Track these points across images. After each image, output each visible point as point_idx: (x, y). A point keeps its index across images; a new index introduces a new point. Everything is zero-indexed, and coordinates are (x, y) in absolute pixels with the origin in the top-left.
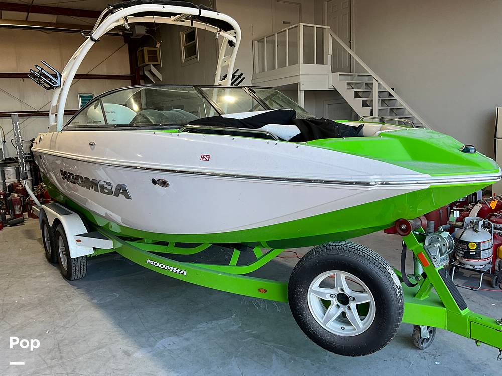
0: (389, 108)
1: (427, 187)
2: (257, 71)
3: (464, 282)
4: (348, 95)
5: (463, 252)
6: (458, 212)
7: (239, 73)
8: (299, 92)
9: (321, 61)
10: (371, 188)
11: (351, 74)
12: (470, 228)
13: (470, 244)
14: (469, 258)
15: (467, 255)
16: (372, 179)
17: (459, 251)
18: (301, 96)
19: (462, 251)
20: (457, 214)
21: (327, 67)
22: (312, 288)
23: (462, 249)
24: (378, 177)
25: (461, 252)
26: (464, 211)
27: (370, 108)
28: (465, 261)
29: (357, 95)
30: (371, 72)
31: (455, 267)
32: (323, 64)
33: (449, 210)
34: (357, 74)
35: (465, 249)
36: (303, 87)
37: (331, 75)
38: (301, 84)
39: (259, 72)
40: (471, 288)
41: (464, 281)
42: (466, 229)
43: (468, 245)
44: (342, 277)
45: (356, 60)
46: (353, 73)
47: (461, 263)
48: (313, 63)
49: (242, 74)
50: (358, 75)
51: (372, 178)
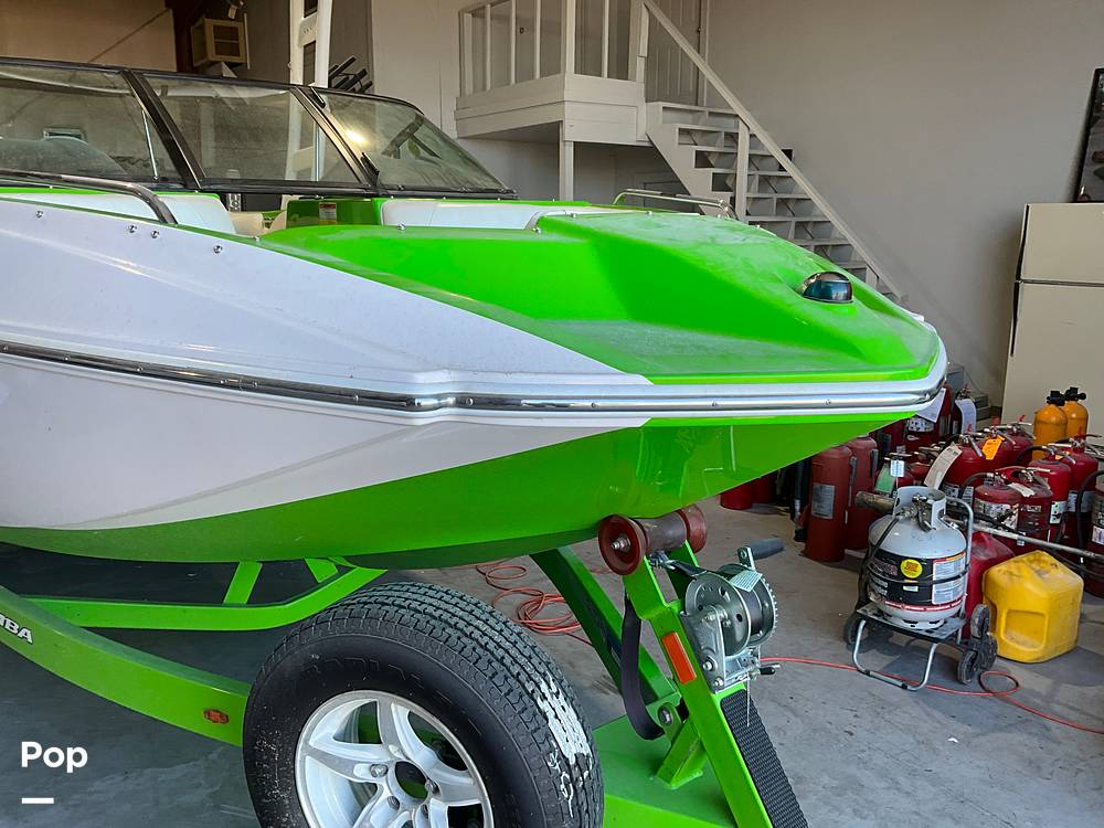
0: (776, 196)
1: (638, 421)
2: (469, 88)
3: (886, 663)
4: (680, 159)
5: (886, 584)
6: (902, 463)
7: (354, 70)
8: (561, 143)
9: (621, 70)
10: (421, 419)
11: (697, 108)
12: (910, 518)
13: (904, 564)
14: (900, 602)
15: (897, 594)
16: (428, 384)
17: (875, 579)
18: (567, 155)
19: (885, 580)
20: (897, 469)
21: (635, 86)
22: (311, 743)
23: (884, 574)
24: (455, 376)
25: (880, 582)
26: (918, 460)
27: (729, 194)
28: (888, 606)
29: (702, 160)
30: (737, 108)
31: (864, 622)
32: (627, 79)
33: (876, 458)
34: (707, 110)
35: (891, 576)
36: (572, 133)
37: (644, 107)
38: (567, 124)
39: (474, 92)
40: (900, 684)
41: (886, 660)
42: (896, 521)
43: (899, 566)
44: (397, 713)
45: (709, 82)
46: (702, 106)
47: (880, 613)
48: (600, 75)
49: (364, 73)
50: (710, 113)
51: (421, 378)
